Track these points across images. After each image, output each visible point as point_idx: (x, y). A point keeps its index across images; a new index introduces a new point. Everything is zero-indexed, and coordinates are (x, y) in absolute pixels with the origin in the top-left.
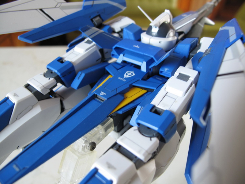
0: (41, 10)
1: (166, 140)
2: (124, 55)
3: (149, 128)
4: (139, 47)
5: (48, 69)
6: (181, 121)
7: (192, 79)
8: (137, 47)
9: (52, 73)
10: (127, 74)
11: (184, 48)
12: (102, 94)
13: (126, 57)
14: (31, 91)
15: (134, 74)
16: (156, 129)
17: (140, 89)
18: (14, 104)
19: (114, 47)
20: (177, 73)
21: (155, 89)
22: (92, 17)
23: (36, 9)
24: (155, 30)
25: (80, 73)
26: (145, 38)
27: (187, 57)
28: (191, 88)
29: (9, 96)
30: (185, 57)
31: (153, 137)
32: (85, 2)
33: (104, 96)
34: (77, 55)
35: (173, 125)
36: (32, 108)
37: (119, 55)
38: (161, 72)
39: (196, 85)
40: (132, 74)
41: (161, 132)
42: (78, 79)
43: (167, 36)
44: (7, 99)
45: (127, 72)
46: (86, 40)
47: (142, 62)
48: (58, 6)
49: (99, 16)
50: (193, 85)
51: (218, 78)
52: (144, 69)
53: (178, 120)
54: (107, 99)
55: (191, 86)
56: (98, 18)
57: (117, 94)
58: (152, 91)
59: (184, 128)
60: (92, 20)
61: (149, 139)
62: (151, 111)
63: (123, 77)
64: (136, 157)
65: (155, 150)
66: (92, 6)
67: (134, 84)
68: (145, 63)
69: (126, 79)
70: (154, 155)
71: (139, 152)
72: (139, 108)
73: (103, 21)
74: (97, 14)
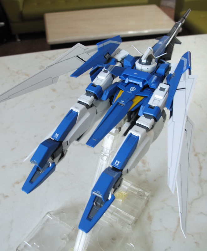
0: (77, 56)
1: (157, 120)
2: (129, 79)
3: (149, 115)
4: (137, 74)
5: (86, 91)
6: (164, 111)
7: (166, 90)
8: (136, 74)
9: (90, 93)
10: (131, 89)
11: (161, 70)
12: (122, 102)
13: (130, 79)
14: (84, 105)
15: (135, 89)
16: (152, 115)
17: (140, 97)
18: (78, 113)
19: (122, 74)
20: (159, 88)
21: (148, 96)
22: (104, 55)
23: (75, 57)
24: (144, 61)
25: (105, 91)
26: (138, 66)
27: (164, 75)
28: (166, 95)
29: (72, 109)
30: (162, 76)
31: (152, 118)
32: (99, 46)
33: (123, 103)
34: (101, 81)
35: (160, 113)
36: (85, 114)
37: (126, 79)
38: (150, 86)
39: (169, 92)
40: (134, 89)
41: (155, 116)
42: (105, 95)
43: (151, 64)
44: (72, 110)
45: (131, 88)
46: (103, 70)
47: (140, 82)
48: (85, 52)
49: (108, 53)
50: (168, 93)
51: (177, 90)
52: (141, 86)
53: (162, 111)
54: (126, 104)
55: (166, 93)
56: (108, 55)
57: (130, 101)
58: (146, 97)
59: (166, 115)
60: (105, 57)
61: (150, 119)
62: (149, 107)
63: (130, 91)
64: (146, 127)
65: (153, 124)
66: (103, 47)
67: (137, 95)
68: (141, 83)
69: (132, 92)
70: (153, 127)
71: (147, 125)
72: (142, 107)
73: (110, 55)
74: (107, 53)
